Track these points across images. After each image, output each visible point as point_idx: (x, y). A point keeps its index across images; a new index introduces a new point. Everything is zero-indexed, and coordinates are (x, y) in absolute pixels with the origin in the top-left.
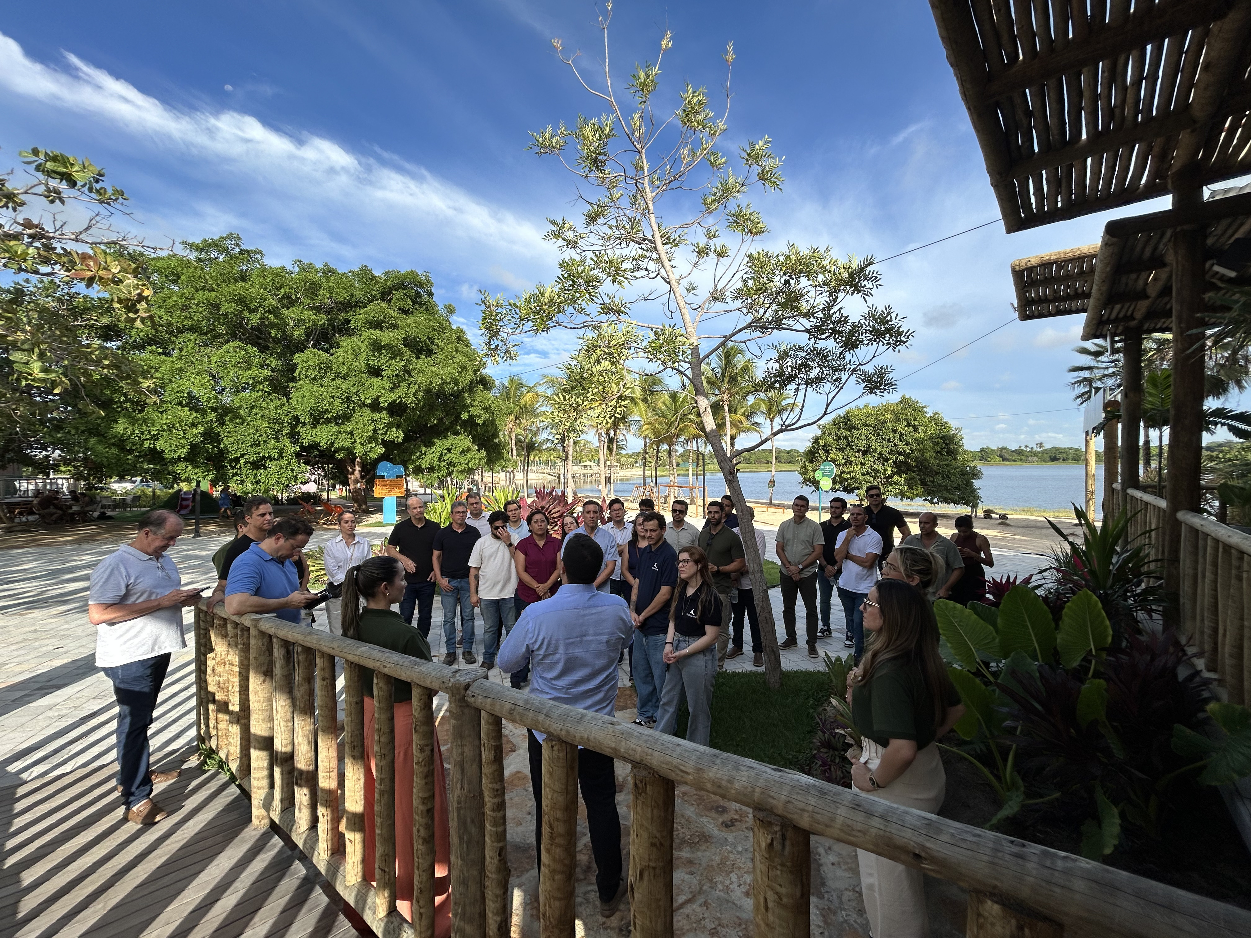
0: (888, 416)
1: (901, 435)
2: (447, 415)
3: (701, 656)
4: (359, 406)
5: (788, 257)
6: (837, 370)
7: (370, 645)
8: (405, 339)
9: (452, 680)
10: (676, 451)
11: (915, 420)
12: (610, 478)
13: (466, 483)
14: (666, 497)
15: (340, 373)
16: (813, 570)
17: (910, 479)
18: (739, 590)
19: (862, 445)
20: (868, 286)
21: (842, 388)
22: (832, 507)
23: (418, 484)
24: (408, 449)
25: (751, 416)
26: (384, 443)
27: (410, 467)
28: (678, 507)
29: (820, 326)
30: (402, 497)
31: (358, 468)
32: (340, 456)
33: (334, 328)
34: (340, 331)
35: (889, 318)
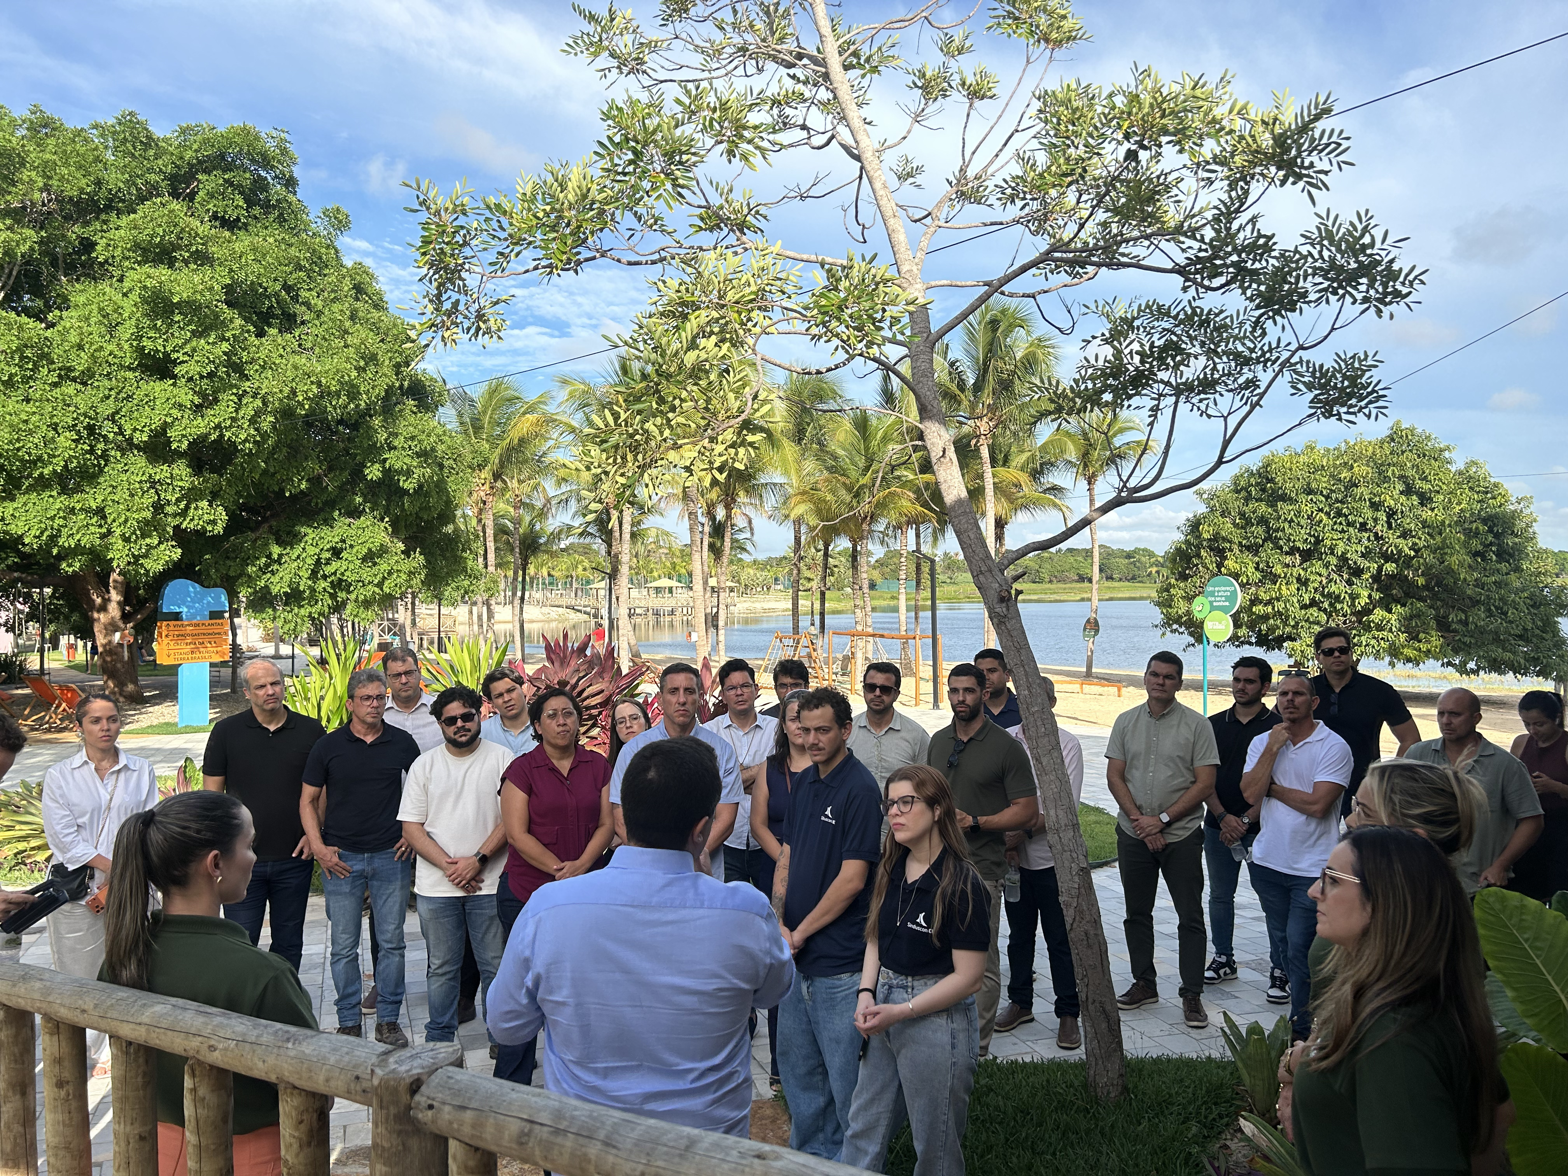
0: (1361, 470)
1: (1391, 514)
2: (331, 469)
3: (941, 1021)
4: (119, 448)
5: (1134, 99)
6: (1247, 361)
7: (173, 1000)
8: (229, 289)
9: (379, 1072)
10: (869, 554)
11: (1425, 479)
12: (716, 617)
13: (375, 630)
14: (848, 660)
15: (70, 369)
16: (1193, 825)
17: (1411, 618)
18: (1023, 872)
19: (1301, 538)
20: (1319, 166)
21: (1258, 403)
22: (1236, 679)
23: (261, 632)
24: (237, 549)
25: (1041, 473)
26: (181, 536)
27: (244, 594)
28: (879, 679)
29: (1210, 259)
30: (224, 664)
31: (115, 596)
32: (71, 567)
33: (54, 262)
34: (70, 268)
35: (1367, 240)
